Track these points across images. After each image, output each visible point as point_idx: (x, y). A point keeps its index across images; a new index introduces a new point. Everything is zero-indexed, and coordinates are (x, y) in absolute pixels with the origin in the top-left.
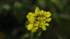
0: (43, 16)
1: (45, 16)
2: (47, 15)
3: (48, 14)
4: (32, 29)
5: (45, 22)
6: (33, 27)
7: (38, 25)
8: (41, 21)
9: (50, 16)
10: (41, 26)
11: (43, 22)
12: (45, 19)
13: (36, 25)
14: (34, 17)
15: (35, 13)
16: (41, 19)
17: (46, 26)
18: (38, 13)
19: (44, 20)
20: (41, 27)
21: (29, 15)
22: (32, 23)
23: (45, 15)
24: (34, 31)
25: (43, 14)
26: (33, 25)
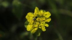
0: (43, 16)
1: (44, 17)
2: (46, 15)
3: (48, 14)
4: (32, 30)
5: (44, 23)
6: (32, 28)
7: (37, 26)
8: (41, 22)
9: (50, 17)
10: (41, 26)
11: (42, 22)
12: (44, 19)
13: (35, 26)
14: (34, 17)
15: (35, 13)
16: (40, 20)
17: (46, 27)
18: (37, 13)
19: (43, 21)
20: (40, 28)
21: (28, 16)
22: (32, 24)
23: (44, 15)
24: (33, 32)
25: (43, 14)
26: (32, 26)
